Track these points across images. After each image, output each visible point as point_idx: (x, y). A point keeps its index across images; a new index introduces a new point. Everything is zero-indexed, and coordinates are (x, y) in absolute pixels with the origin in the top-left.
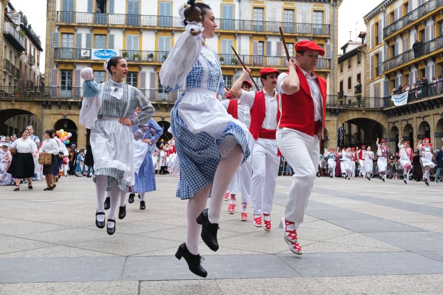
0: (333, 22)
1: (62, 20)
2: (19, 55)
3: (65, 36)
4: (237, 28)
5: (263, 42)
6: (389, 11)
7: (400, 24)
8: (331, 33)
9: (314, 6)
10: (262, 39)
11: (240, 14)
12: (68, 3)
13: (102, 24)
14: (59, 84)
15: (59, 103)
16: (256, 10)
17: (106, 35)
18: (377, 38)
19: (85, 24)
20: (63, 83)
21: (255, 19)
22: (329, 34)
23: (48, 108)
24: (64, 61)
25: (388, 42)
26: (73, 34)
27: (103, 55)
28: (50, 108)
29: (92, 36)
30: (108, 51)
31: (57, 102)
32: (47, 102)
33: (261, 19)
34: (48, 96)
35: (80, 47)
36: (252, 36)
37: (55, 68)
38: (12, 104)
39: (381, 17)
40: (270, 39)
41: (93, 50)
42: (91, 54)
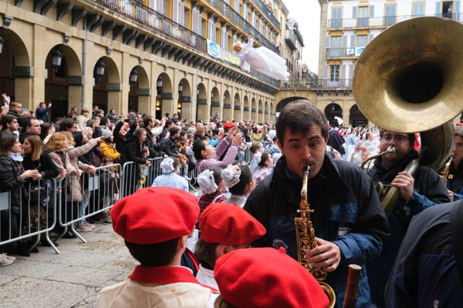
1: (332, 26)
2: (292, 53)
3: (334, 38)
12: (337, 12)
13: (364, 27)
14: (329, 77)
15: (330, 92)
17: (366, 35)
19: (350, 28)
20: (332, 76)
23: (320, 95)
24: (333, 58)
26: (340, 36)
28: (322, 95)
29: (356, 37)
31: (328, 91)
32: (320, 91)
34: (321, 86)
35: (346, 46)
37: (326, 64)
38: (294, 93)
41: (357, 49)
42: (354, 52)
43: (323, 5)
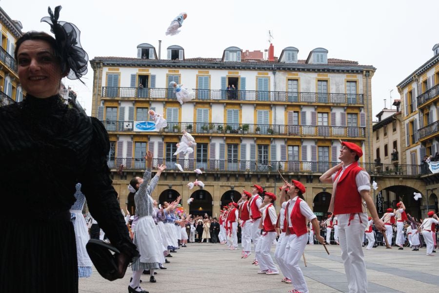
0: (367, 92)
1: (107, 95)
3: (109, 109)
4: (272, 98)
5: (298, 112)
6: (421, 80)
7: (434, 92)
8: (365, 102)
9: (347, 76)
10: (297, 109)
11: (275, 86)
12: (113, 79)
13: (143, 98)
16: (290, 82)
17: (147, 108)
18: (411, 106)
19: (128, 98)
21: (290, 90)
22: (363, 103)
25: (422, 110)
26: (117, 107)
27: (145, 127)
29: (135, 110)
30: (149, 124)
33: (295, 90)
35: (123, 119)
36: (287, 107)
39: (414, 86)
40: (304, 110)
41: (135, 123)
42: (133, 126)
43: (96, 69)
